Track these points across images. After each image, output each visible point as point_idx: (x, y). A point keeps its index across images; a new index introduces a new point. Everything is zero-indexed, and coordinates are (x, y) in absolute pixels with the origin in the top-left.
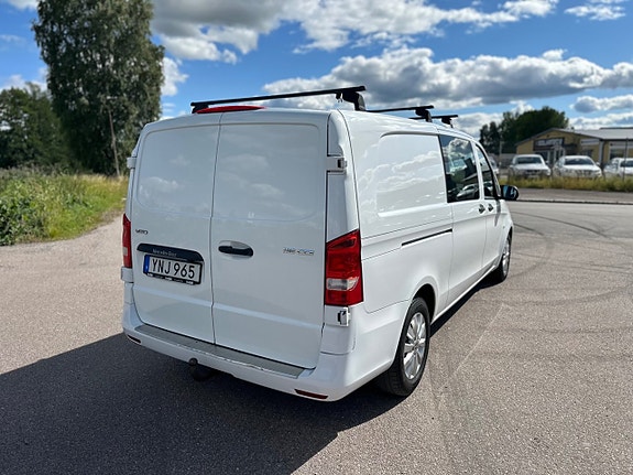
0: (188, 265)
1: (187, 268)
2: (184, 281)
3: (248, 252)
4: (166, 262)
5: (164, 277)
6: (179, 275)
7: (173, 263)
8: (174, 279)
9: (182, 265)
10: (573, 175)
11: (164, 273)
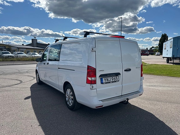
0: (115, 77)
1: (115, 78)
2: (116, 82)
3: (130, 70)
4: (109, 78)
5: (109, 82)
6: (114, 81)
7: (111, 78)
8: (112, 82)
9: (114, 77)
10: (22, 57)
11: (109, 81)
